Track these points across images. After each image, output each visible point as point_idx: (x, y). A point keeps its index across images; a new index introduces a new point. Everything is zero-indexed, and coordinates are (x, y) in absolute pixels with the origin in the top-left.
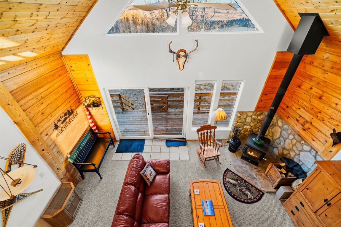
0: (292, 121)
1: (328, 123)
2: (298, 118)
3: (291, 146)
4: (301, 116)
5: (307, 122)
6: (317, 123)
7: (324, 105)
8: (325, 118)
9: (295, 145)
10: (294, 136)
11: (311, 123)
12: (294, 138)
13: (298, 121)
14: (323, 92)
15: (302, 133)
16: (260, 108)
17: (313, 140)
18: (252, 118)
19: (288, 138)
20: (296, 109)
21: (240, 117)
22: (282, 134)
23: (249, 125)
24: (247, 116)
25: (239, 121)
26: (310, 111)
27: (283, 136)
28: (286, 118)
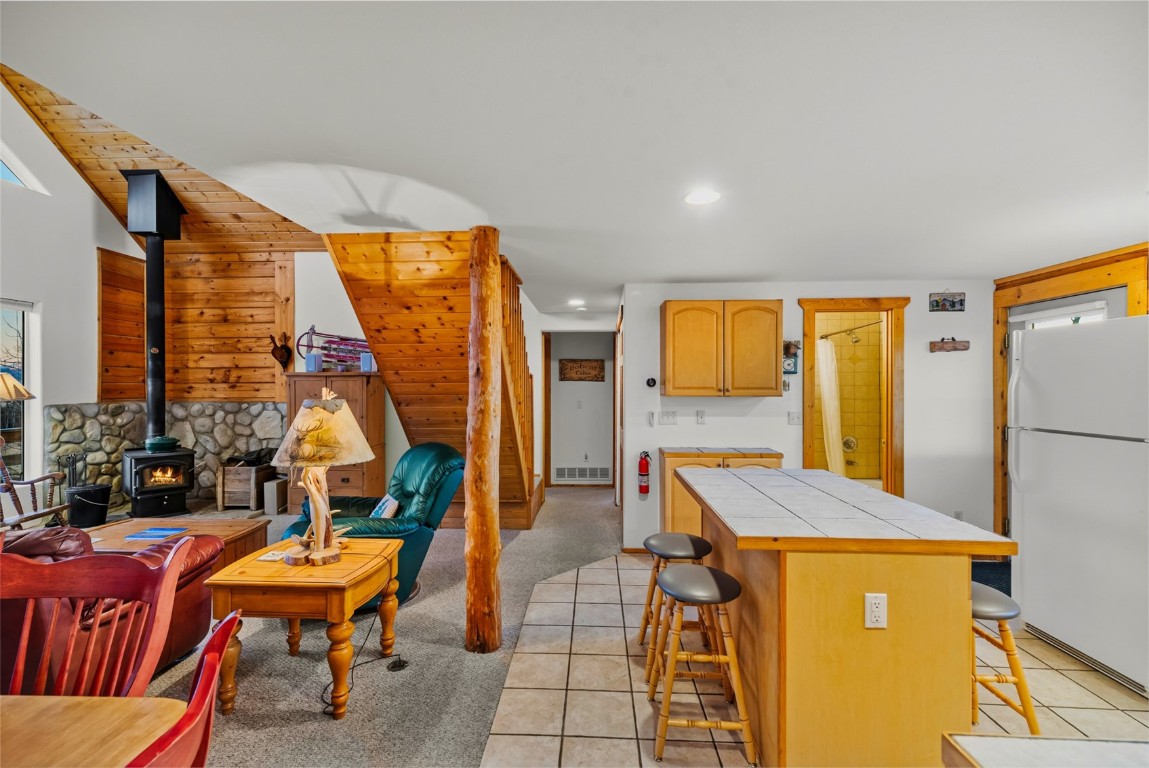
0: (201, 390)
2: (211, 376)
3: (230, 432)
4: (213, 369)
5: (229, 371)
6: (245, 360)
7: (236, 327)
8: (252, 345)
9: (235, 423)
10: (224, 410)
11: (237, 367)
12: (227, 413)
13: (212, 381)
14: (224, 309)
15: (235, 394)
16: (109, 392)
17: (258, 390)
18: (101, 424)
19: (215, 424)
20: (196, 361)
21: (62, 422)
22: (197, 428)
23: (101, 449)
24: (84, 416)
25: (65, 437)
26: (223, 349)
27: (203, 429)
28: (186, 395)
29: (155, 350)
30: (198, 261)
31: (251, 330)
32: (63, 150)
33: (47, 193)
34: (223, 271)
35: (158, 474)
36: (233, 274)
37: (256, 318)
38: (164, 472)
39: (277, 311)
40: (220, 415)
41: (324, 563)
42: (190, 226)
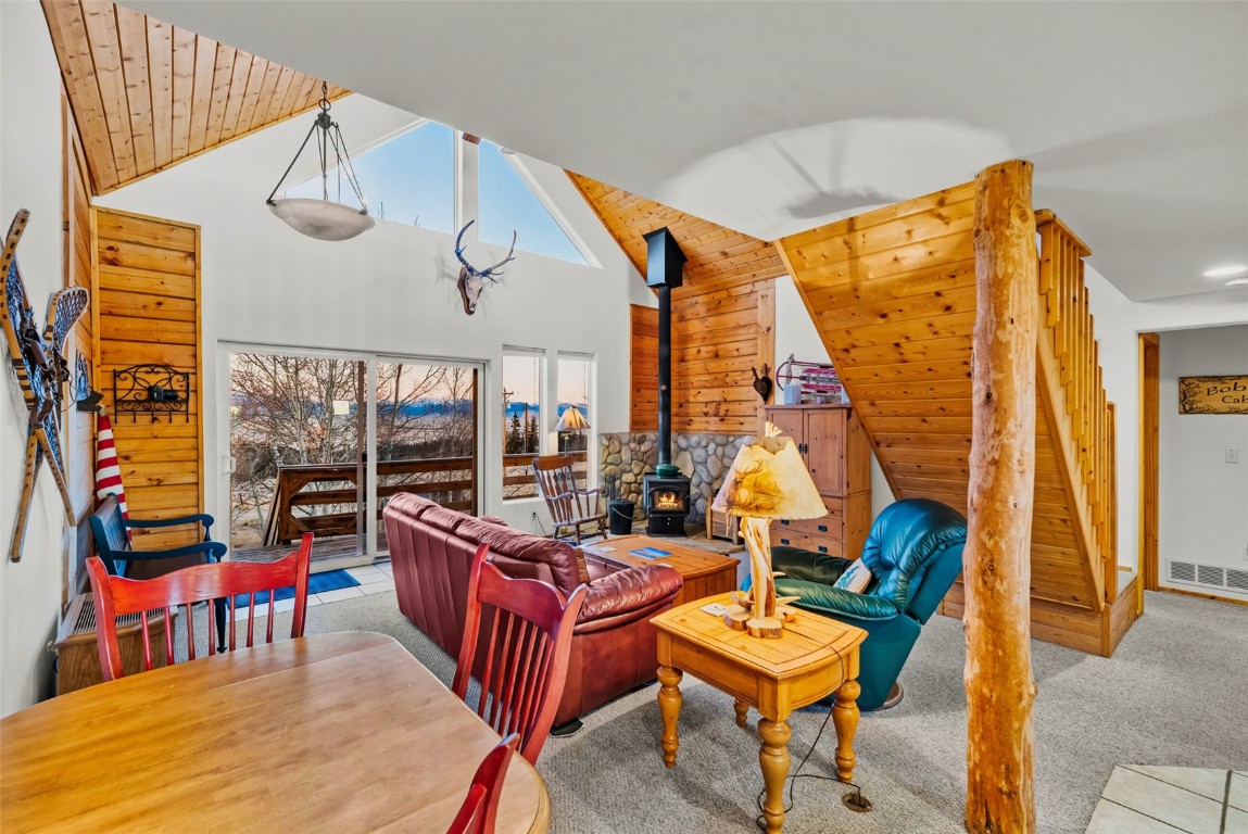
0: (698, 423)
1: (744, 383)
2: (705, 410)
3: (719, 464)
4: (707, 403)
5: (719, 405)
6: (732, 394)
7: (725, 361)
8: (738, 378)
9: (724, 455)
10: (714, 442)
11: (725, 400)
12: (718, 445)
13: (706, 414)
14: (715, 345)
15: (723, 427)
16: (637, 424)
17: (742, 424)
18: (632, 451)
19: (708, 455)
20: (695, 396)
21: (608, 447)
22: (695, 458)
23: (630, 471)
24: (621, 443)
25: (610, 460)
26: (715, 384)
27: (699, 460)
28: (688, 427)
29: (664, 387)
30: (696, 303)
31: (737, 363)
32: (611, 231)
33: (600, 266)
34: (716, 308)
35: (664, 499)
36: (722, 310)
37: (742, 352)
38: (669, 497)
39: (759, 341)
40: (712, 446)
41: (762, 636)
42: (690, 272)
